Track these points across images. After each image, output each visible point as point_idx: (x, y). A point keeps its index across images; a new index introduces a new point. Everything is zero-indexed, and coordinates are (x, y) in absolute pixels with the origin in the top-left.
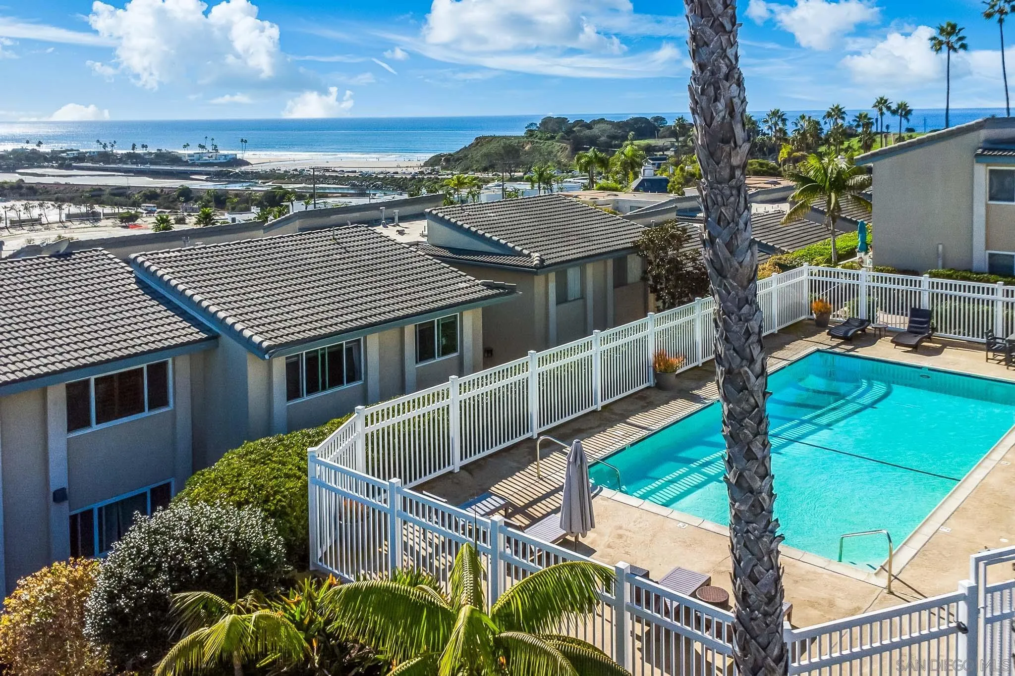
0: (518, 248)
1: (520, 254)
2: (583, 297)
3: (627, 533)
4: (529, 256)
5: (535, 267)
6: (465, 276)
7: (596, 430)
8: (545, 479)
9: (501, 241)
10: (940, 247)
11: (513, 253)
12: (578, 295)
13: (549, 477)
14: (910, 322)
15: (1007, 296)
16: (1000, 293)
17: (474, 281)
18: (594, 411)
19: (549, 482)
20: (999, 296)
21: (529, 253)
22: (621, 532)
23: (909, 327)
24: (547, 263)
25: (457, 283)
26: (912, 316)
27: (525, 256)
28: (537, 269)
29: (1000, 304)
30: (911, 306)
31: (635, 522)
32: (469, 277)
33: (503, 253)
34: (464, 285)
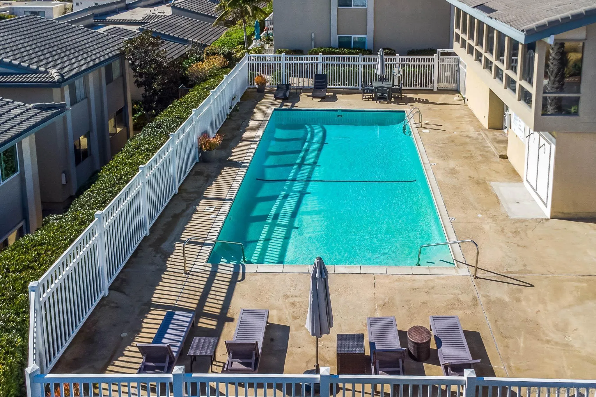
0: (34, 67)
1: (36, 71)
2: (87, 96)
3: (296, 299)
4: (46, 72)
5: (58, 81)
6: (13, 102)
7: (189, 211)
8: (191, 273)
9: (14, 62)
10: (313, 34)
11: (28, 71)
12: (83, 96)
13: (193, 270)
14: (315, 82)
15: (364, 61)
16: (360, 60)
17: (24, 105)
18: (175, 195)
19: (195, 274)
20: (360, 62)
21: (46, 70)
22: (291, 300)
23: (315, 85)
24: (66, 76)
25: (10, 111)
26: (316, 79)
27: (41, 72)
28: (61, 82)
29: (360, 66)
30: (314, 73)
31: (292, 286)
32: (17, 103)
33: (17, 72)
34: (17, 112)
